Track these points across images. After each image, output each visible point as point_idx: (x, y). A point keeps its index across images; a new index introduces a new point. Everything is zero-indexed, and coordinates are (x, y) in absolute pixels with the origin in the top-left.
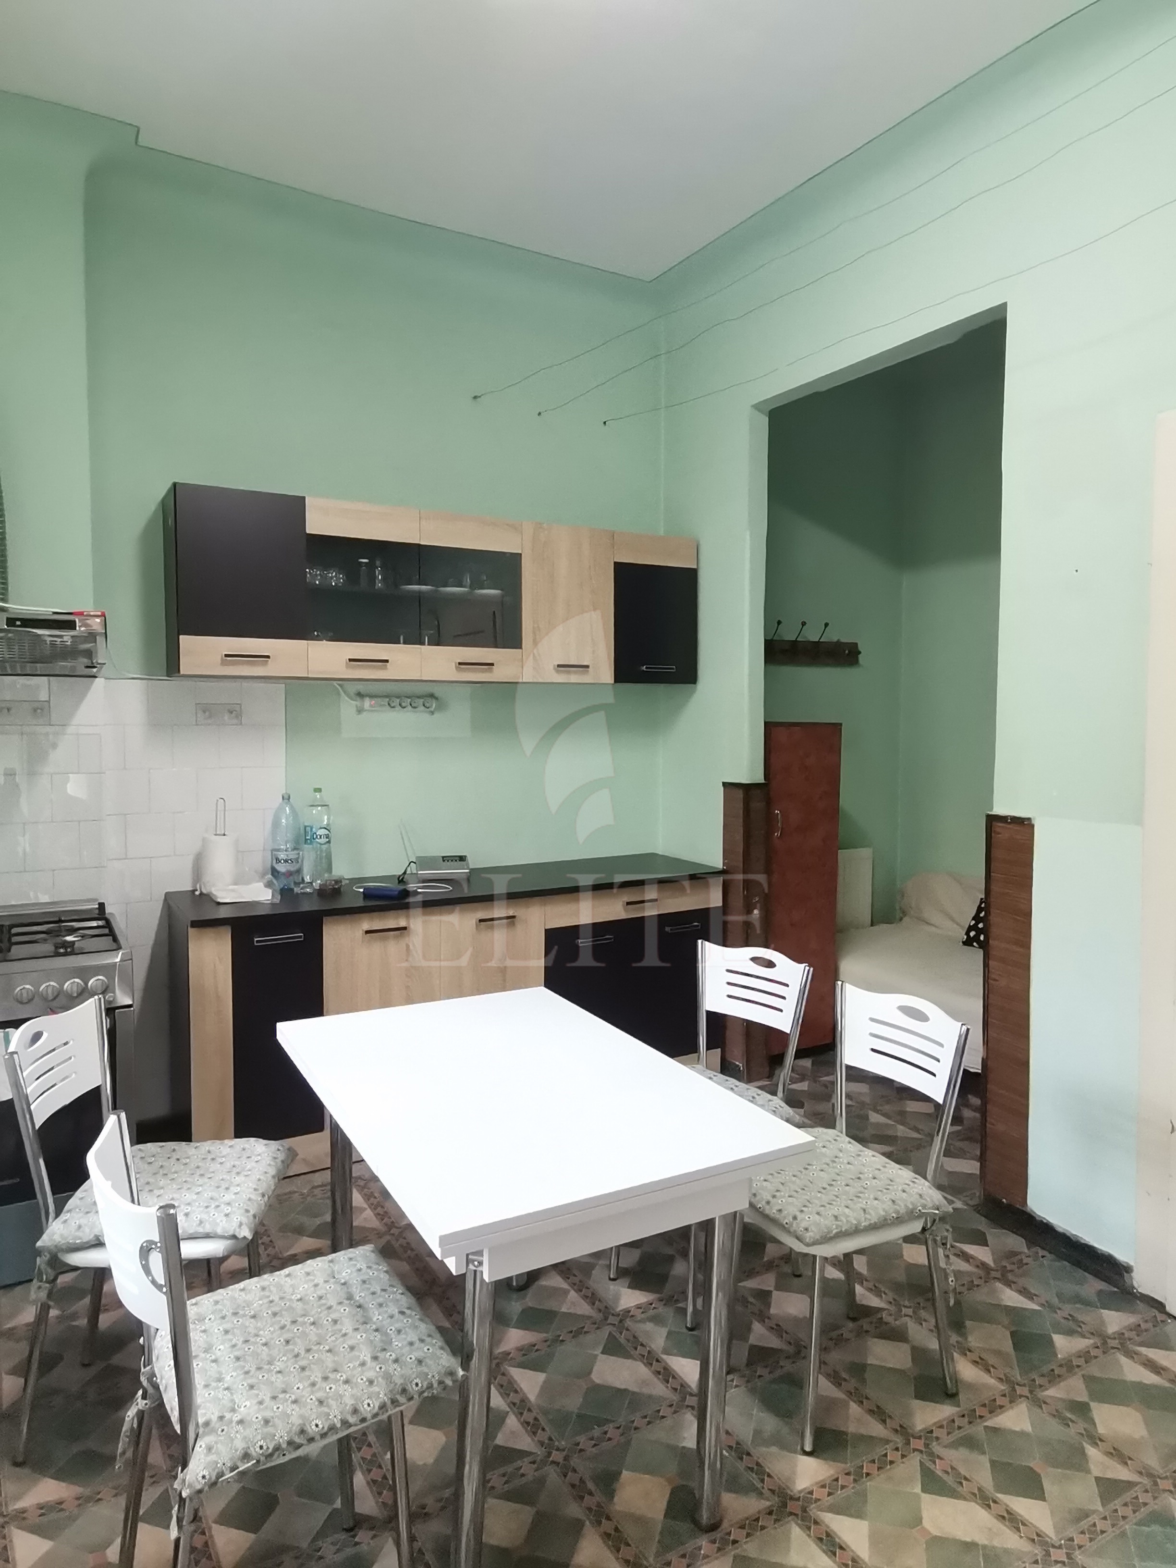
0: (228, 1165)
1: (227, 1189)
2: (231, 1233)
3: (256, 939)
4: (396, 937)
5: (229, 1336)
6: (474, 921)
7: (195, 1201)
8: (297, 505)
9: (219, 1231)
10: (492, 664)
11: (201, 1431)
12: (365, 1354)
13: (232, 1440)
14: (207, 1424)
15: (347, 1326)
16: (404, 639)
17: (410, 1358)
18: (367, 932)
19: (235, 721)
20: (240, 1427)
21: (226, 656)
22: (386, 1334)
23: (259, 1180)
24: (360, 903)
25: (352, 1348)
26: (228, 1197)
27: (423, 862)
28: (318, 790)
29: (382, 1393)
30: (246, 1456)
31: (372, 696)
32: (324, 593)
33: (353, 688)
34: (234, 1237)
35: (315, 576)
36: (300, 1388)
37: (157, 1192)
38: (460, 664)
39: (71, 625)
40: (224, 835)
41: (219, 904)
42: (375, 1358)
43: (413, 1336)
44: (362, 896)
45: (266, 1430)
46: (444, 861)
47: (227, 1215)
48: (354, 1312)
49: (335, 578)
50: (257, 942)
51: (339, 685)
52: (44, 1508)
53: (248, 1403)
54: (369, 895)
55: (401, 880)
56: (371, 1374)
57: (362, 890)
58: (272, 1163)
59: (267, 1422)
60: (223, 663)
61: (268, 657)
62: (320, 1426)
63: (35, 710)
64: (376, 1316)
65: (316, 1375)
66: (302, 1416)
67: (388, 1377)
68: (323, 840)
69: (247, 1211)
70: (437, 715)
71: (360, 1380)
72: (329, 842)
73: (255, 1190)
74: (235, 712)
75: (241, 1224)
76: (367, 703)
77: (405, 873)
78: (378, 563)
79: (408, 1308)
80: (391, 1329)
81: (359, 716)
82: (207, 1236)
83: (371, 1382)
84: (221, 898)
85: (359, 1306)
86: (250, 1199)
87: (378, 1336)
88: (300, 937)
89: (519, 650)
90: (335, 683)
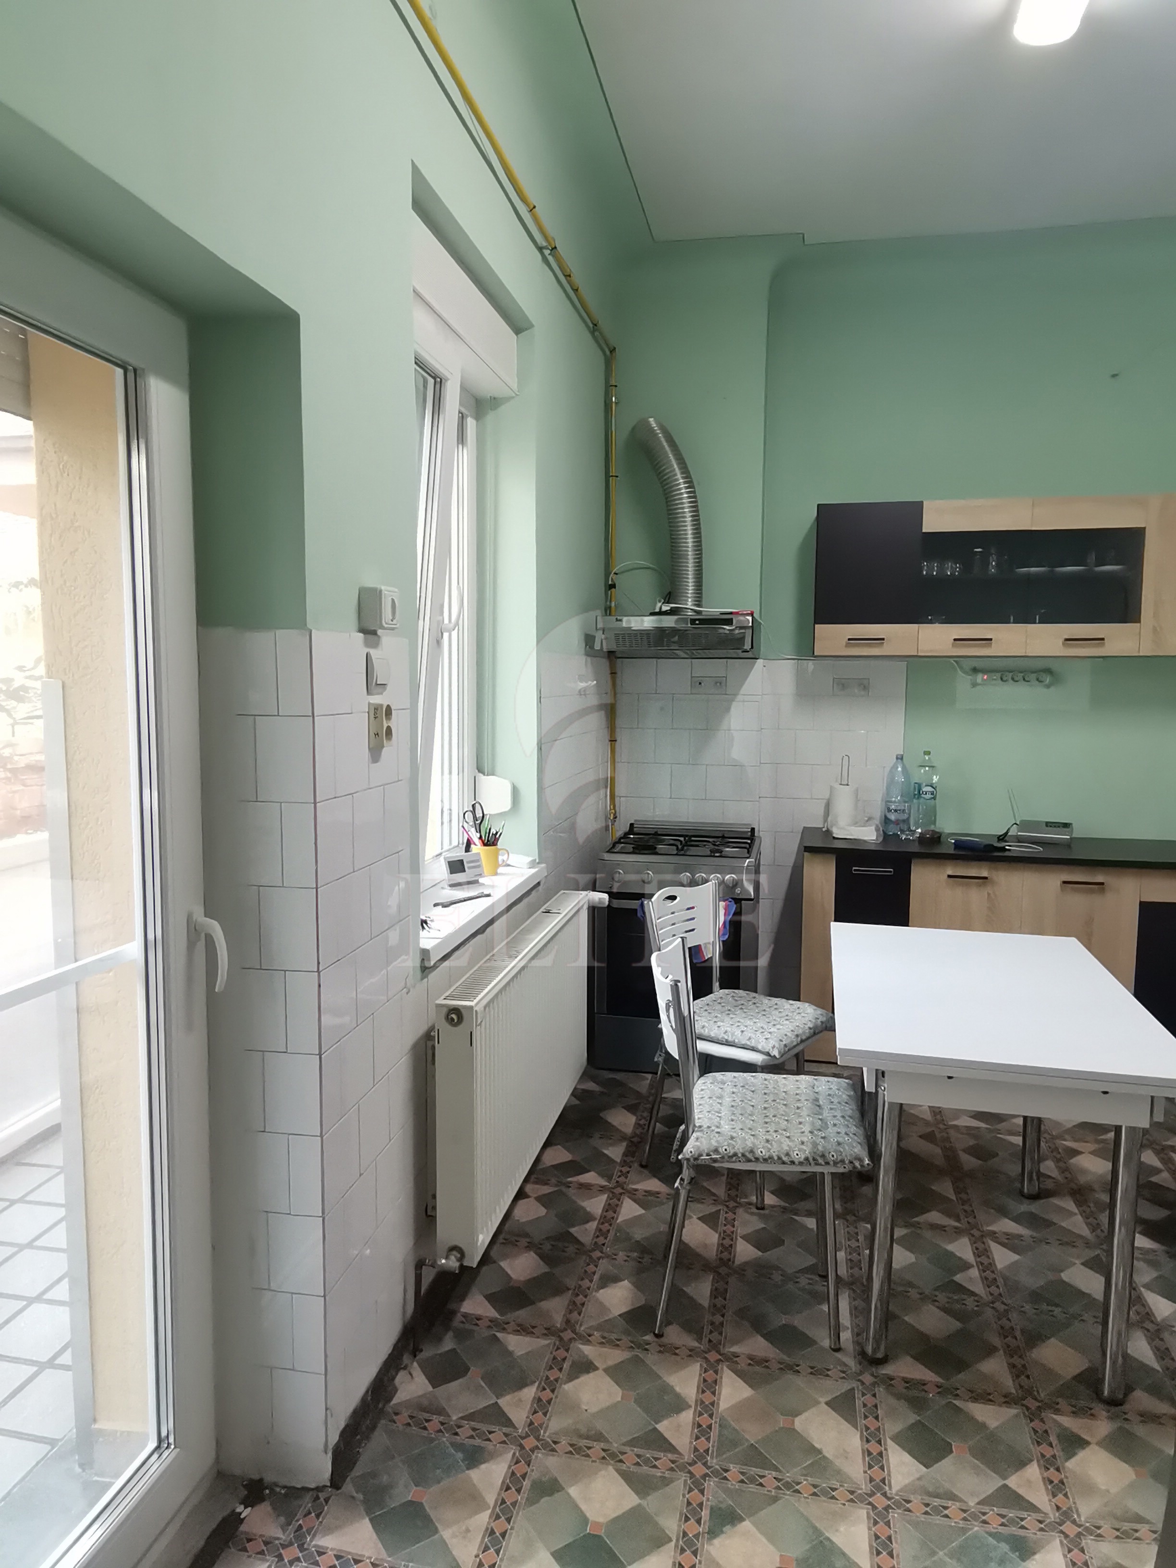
0: (784, 1014)
1: (774, 1025)
2: (767, 1050)
3: (854, 868)
4: (979, 885)
5: (734, 1095)
6: (1059, 883)
7: (750, 1026)
8: (917, 509)
9: (760, 1047)
10: (1103, 639)
11: (696, 1129)
12: (807, 1128)
13: (711, 1139)
14: (700, 1127)
15: (804, 1112)
16: (1014, 620)
17: (834, 1139)
18: (949, 876)
19: (863, 693)
20: (717, 1135)
21: (849, 639)
22: (826, 1124)
23: (798, 1026)
24: (951, 851)
25: (800, 1123)
26: (772, 1030)
27: (1025, 825)
28: (927, 753)
29: (807, 1150)
30: (716, 1151)
31: (984, 671)
32: (942, 581)
33: (968, 664)
34: (768, 1054)
35: (930, 569)
36: (760, 1132)
37: (731, 1016)
38: (1067, 640)
39: (729, 622)
40: (848, 785)
41: (834, 838)
42: (811, 1132)
43: (843, 1130)
44: (953, 846)
45: (730, 1141)
46: (1047, 826)
47: (766, 1039)
48: (812, 1107)
49: (951, 569)
50: (855, 870)
51: (956, 662)
52: (648, 1193)
53: (727, 1127)
54: (958, 845)
55: (1002, 838)
56: (805, 1139)
57: (953, 841)
58: (814, 1021)
59: (732, 1138)
60: (847, 645)
61: (883, 639)
62: (764, 1153)
63: (716, 683)
64: (826, 1114)
65: (772, 1128)
66: (753, 1143)
67: (815, 1145)
68: (929, 796)
69: (781, 1041)
70: (1052, 689)
71: (797, 1139)
72: (934, 798)
73: (792, 1031)
74: (864, 686)
75: (774, 1047)
76: (980, 678)
77: (1007, 833)
78: (993, 551)
79: (850, 1117)
80: (830, 1122)
81: (974, 689)
82: (753, 1049)
83: (803, 1143)
84: (837, 834)
85: (819, 1106)
86: (786, 1035)
87: (820, 1122)
88: (891, 872)
89: (1138, 625)
90: (952, 660)
